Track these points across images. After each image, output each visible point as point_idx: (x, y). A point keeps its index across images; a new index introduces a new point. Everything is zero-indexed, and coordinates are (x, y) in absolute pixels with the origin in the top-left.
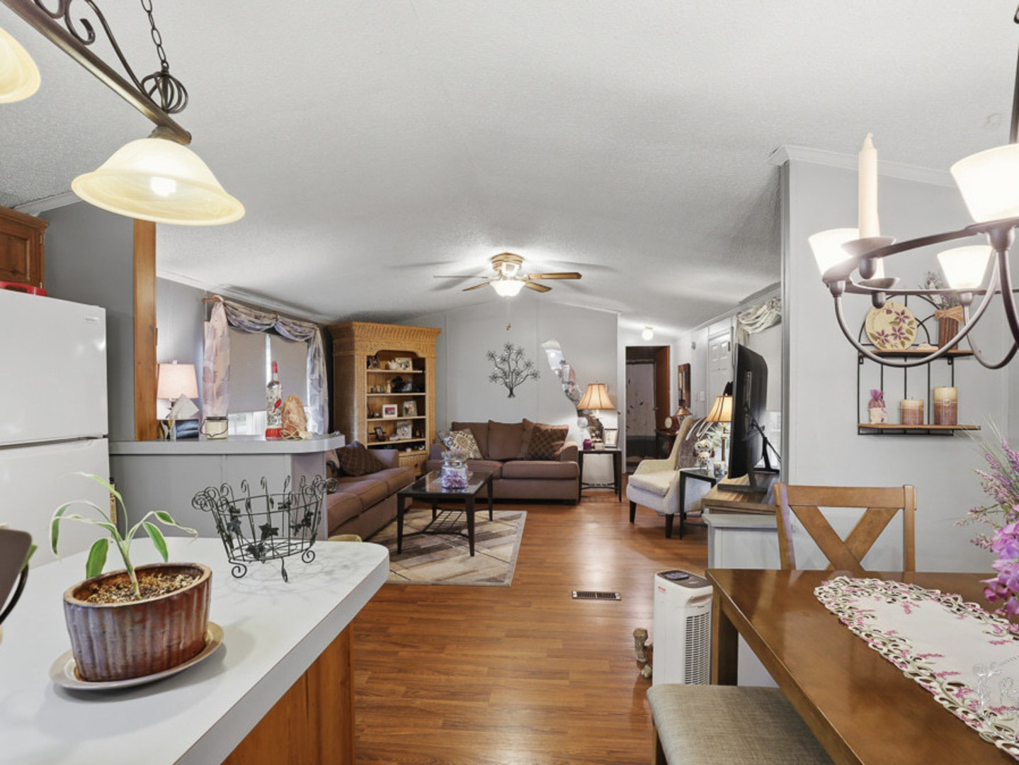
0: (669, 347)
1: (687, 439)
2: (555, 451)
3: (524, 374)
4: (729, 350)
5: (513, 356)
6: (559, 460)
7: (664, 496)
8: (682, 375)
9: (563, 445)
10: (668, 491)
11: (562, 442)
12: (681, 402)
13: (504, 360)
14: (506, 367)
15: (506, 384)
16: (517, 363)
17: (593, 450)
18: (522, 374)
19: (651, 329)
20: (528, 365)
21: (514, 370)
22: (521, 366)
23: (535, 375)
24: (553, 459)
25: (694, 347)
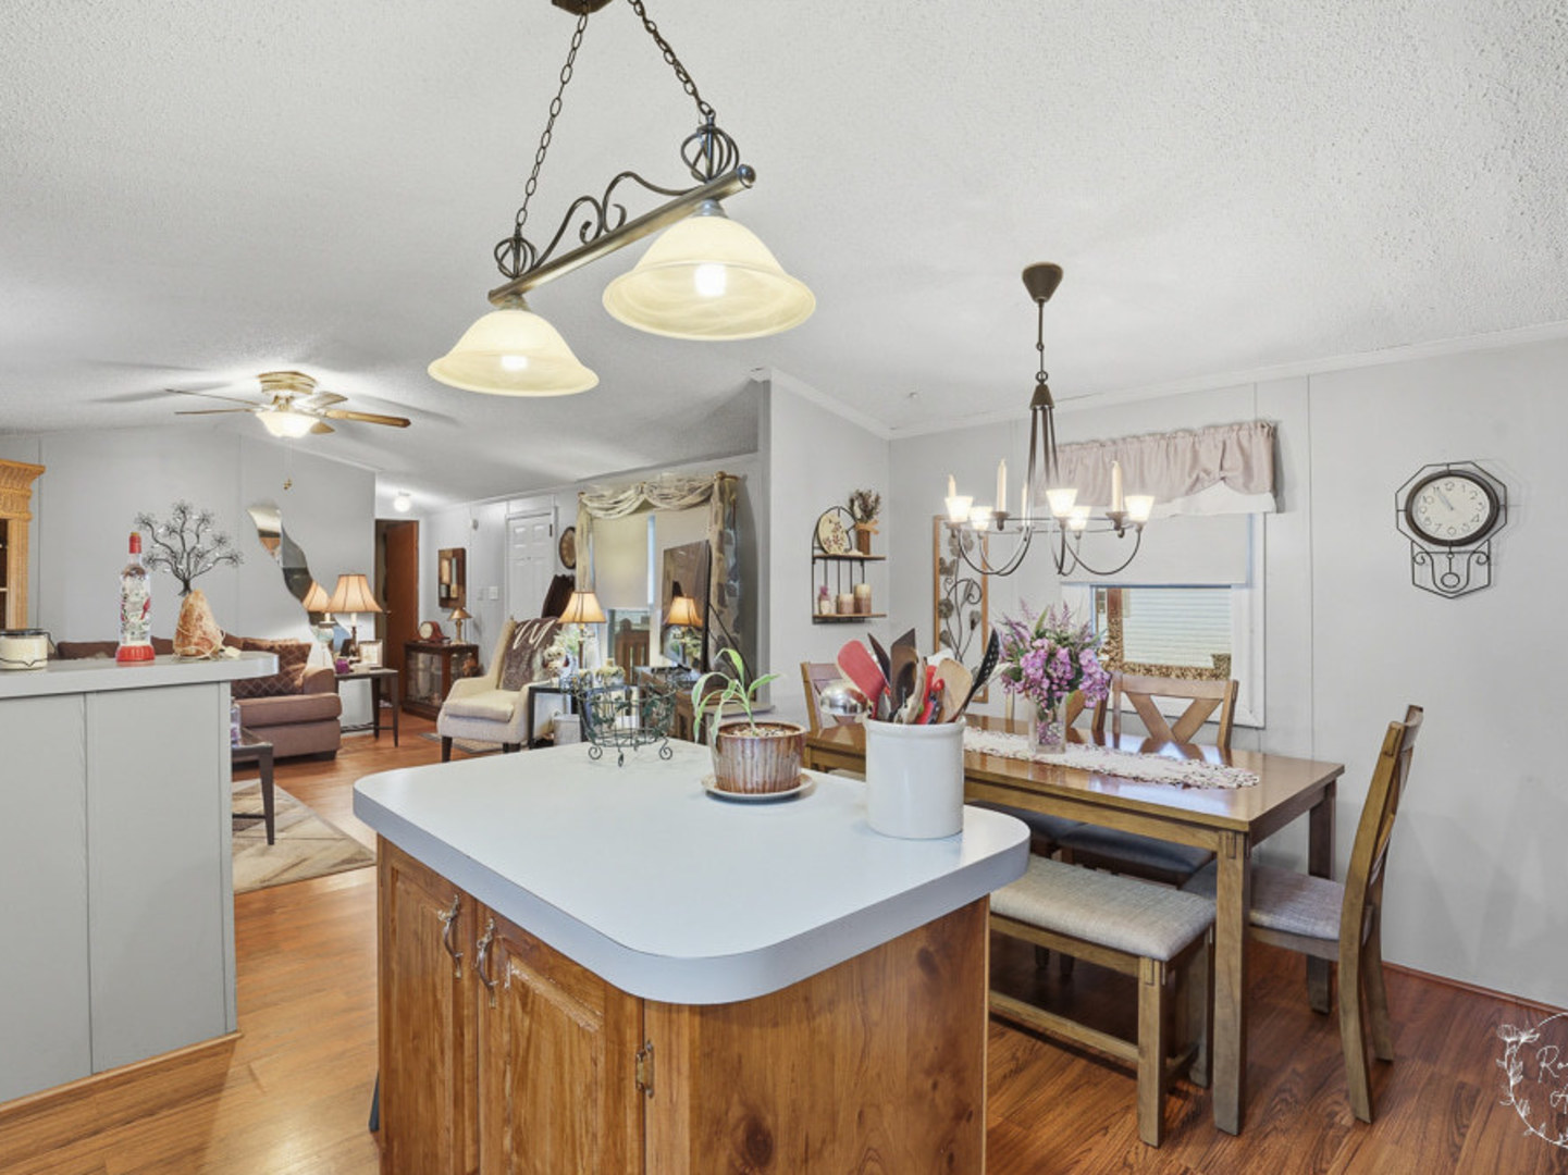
0: (417, 522)
1: (515, 647)
2: (293, 680)
3: (211, 557)
4: (551, 534)
5: (191, 524)
6: (302, 693)
7: (509, 721)
8: (450, 564)
9: (303, 668)
10: (512, 715)
11: (302, 665)
12: (446, 602)
13: (171, 531)
14: (176, 543)
15: (176, 572)
16: (198, 536)
17: (351, 674)
18: (208, 555)
19: (407, 495)
20: (220, 541)
21: (194, 548)
22: (206, 543)
23: (233, 559)
24: (293, 692)
25: (475, 526)
